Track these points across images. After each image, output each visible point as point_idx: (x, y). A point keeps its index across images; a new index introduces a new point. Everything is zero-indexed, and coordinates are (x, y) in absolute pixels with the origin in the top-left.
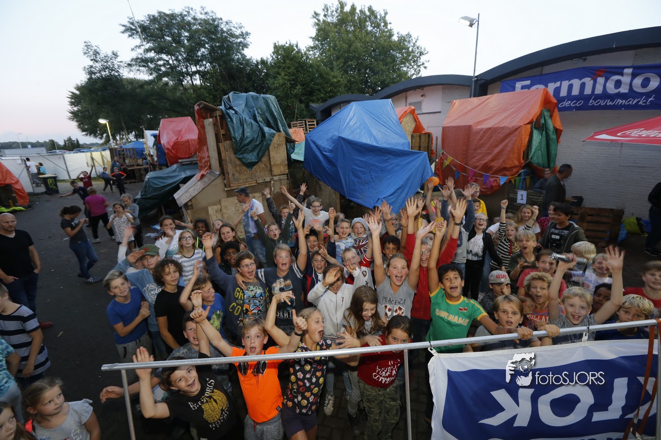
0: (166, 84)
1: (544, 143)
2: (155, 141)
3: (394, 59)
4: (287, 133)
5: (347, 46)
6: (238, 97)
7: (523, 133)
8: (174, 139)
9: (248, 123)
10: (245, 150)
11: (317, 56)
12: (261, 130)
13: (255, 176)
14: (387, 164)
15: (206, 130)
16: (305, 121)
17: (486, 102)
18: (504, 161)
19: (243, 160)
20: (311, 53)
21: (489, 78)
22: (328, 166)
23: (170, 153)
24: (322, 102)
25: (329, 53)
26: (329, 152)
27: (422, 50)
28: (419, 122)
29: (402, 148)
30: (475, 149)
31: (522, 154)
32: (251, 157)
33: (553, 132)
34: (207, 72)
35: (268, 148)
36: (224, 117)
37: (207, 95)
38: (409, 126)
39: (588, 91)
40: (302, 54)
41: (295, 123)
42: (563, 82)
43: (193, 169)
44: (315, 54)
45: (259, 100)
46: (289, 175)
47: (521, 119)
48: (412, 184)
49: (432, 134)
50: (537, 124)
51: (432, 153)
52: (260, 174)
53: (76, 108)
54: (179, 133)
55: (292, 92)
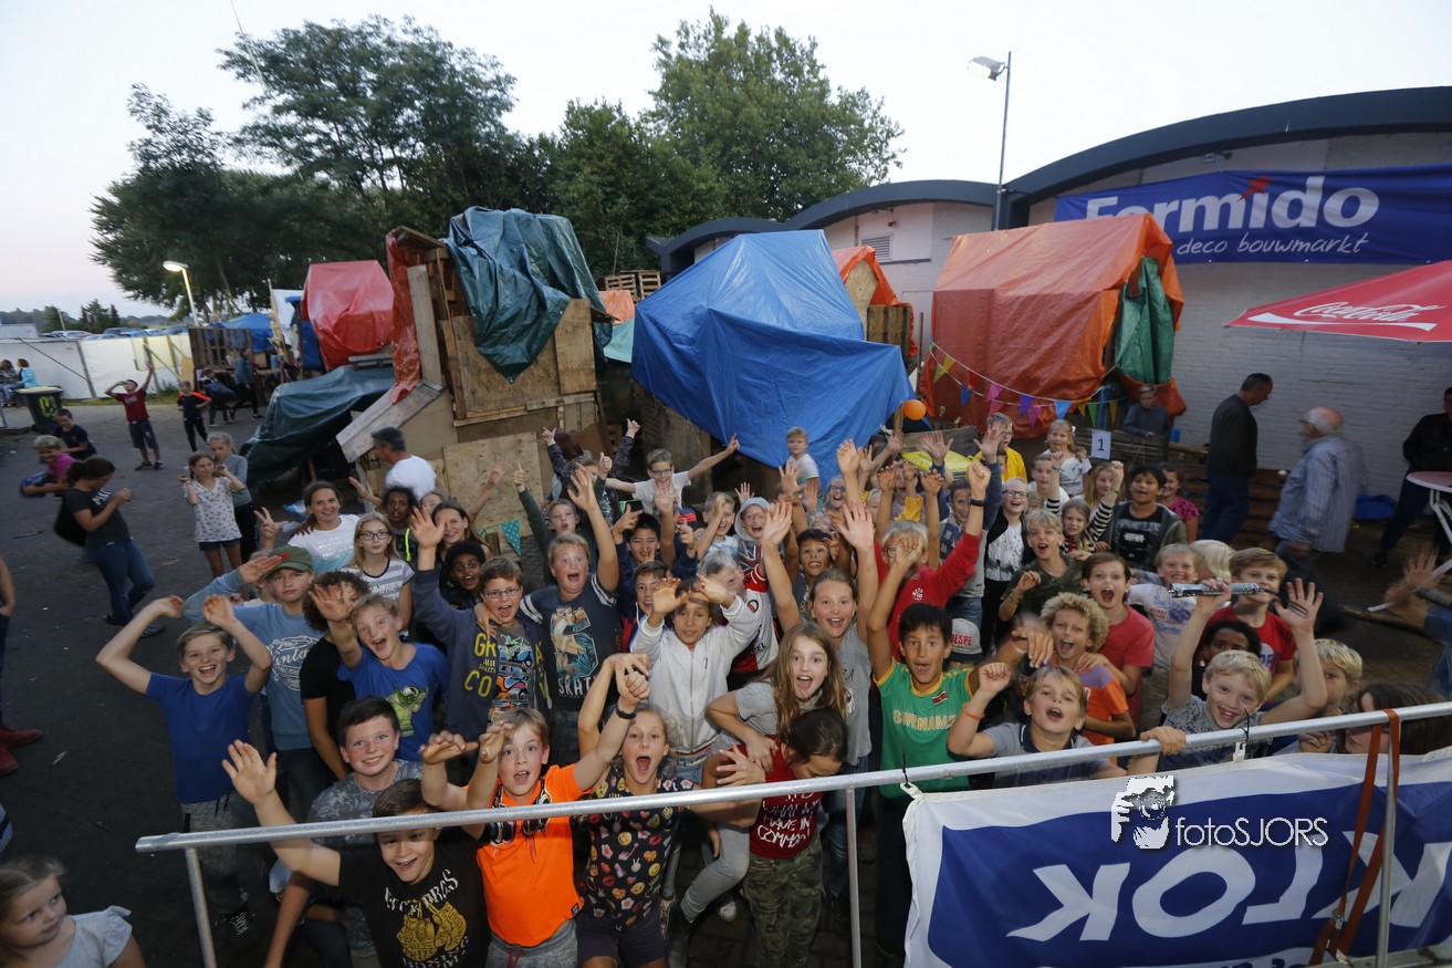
0: (325, 186)
1: (1146, 330)
2: (296, 314)
3: (830, 142)
4: (594, 301)
5: (729, 112)
6: (486, 218)
7: (1103, 308)
8: (339, 309)
9: (508, 276)
10: (501, 337)
11: (663, 133)
12: (537, 292)
13: (523, 395)
14: (815, 371)
15: (413, 292)
16: (637, 274)
17: (1026, 240)
18: (1063, 368)
19: (495, 358)
20: (651, 125)
21: (1032, 189)
22: (687, 375)
23: (330, 342)
24: (673, 233)
25: (690, 126)
26: (688, 344)
27: (892, 126)
28: (884, 280)
29: (845, 337)
30: (1003, 341)
31: (1101, 352)
32: (514, 353)
33: (1165, 307)
34: (418, 162)
35: (552, 334)
36: (452, 262)
37: (417, 213)
38: (863, 288)
39: (1236, 222)
40: (630, 128)
41: (614, 278)
42: (1184, 202)
43: (383, 377)
44: (658, 129)
45: (532, 225)
46: (598, 394)
47: (1099, 278)
48: (867, 415)
49: (911, 307)
50: (1132, 290)
51: (912, 349)
52: (534, 392)
53: (111, 236)
54: (351, 297)
55: (608, 210)
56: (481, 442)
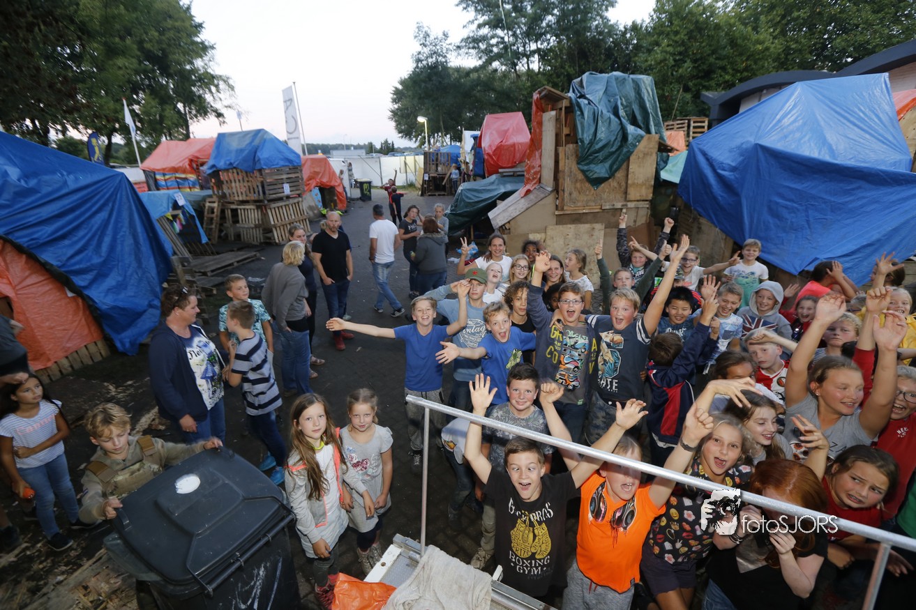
2: (474, 144)
4: (661, 138)
8: (498, 141)
9: (605, 118)
10: (594, 159)
11: (729, 9)
12: (623, 129)
13: (601, 198)
15: (544, 129)
16: (689, 120)
19: (587, 173)
23: (490, 160)
32: (600, 170)
34: (550, 50)
35: (628, 159)
36: (571, 109)
41: (671, 123)
43: (515, 182)
45: (626, 83)
52: (608, 197)
53: (396, 106)
54: (504, 134)
55: (674, 73)
56: (569, 226)
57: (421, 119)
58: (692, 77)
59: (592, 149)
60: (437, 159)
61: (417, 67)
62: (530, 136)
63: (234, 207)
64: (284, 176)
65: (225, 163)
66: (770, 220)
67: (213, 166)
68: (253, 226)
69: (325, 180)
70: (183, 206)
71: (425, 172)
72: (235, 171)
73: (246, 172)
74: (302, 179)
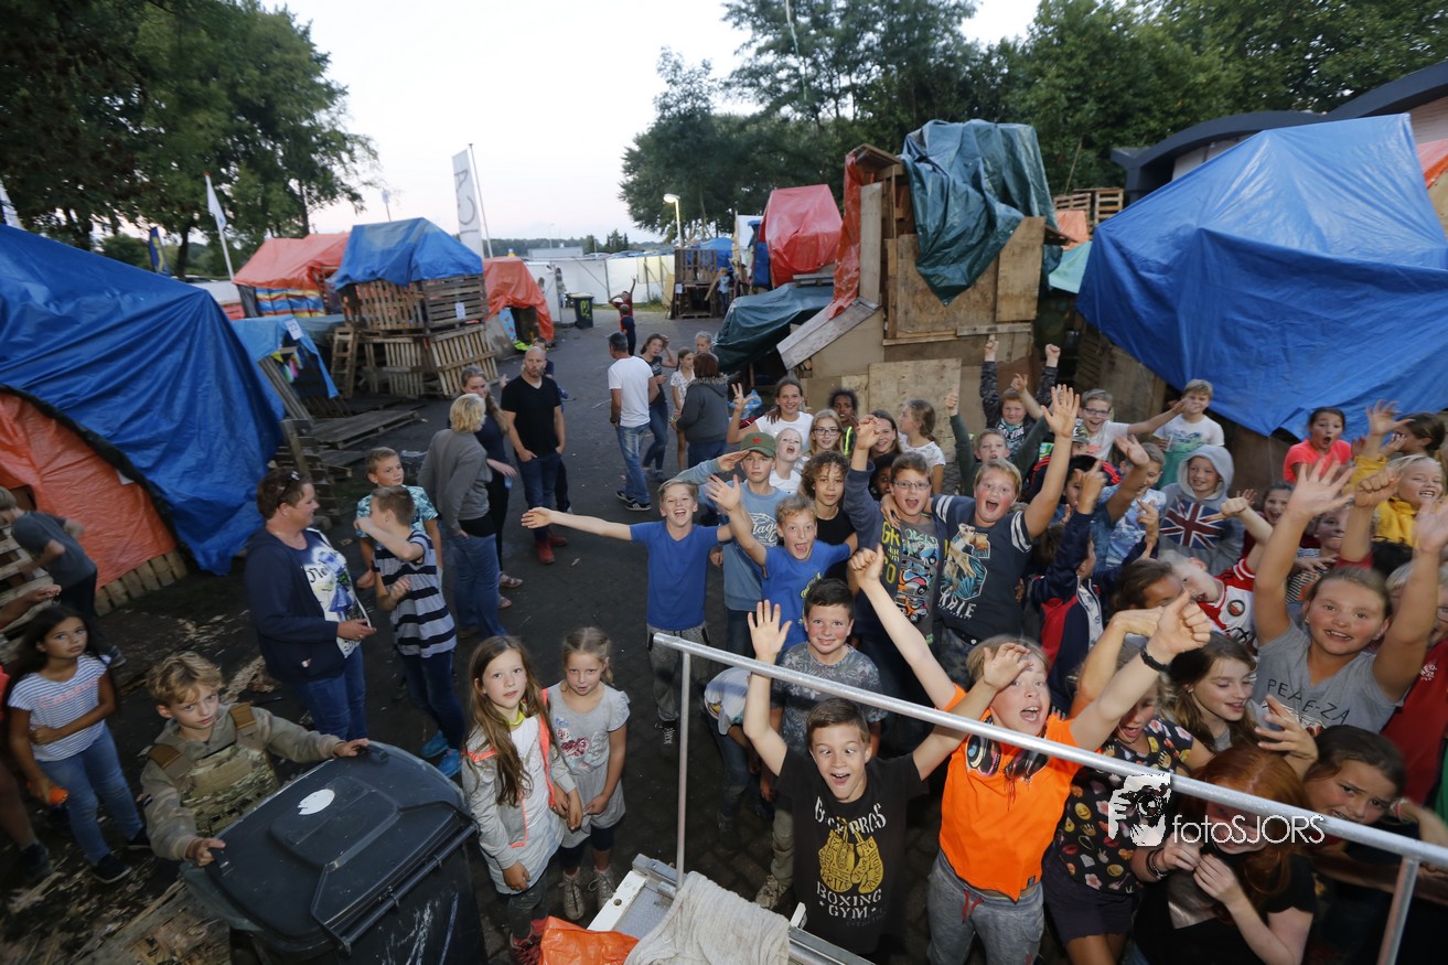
0: (786, 120)
4: (1049, 222)
6: (943, 131)
8: (790, 232)
9: (960, 193)
10: (942, 257)
12: (989, 209)
15: (863, 210)
16: (1093, 193)
19: (933, 279)
23: (779, 260)
24: (1149, 142)
32: (954, 274)
34: (872, 87)
35: (997, 255)
36: (906, 179)
37: (865, 138)
41: (1065, 197)
43: (819, 295)
45: (992, 137)
52: (967, 316)
53: (630, 179)
54: (801, 219)
55: (1069, 119)
56: (905, 363)
57: (670, 199)
58: (1097, 125)
59: (941, 242)
60: (695, 261)
61: (663, 117)
62: (841, 223)
63: (378, 340)
64: (457, 292)
65: (364, 273)
66: (1226, 350)
67: (346, 277)
68: (408, 369)
69: (520, 296)
70: (299, 340)
71: (677, 282)
72: (379, 284)
73: (397, 286)
74: (484, 295)
